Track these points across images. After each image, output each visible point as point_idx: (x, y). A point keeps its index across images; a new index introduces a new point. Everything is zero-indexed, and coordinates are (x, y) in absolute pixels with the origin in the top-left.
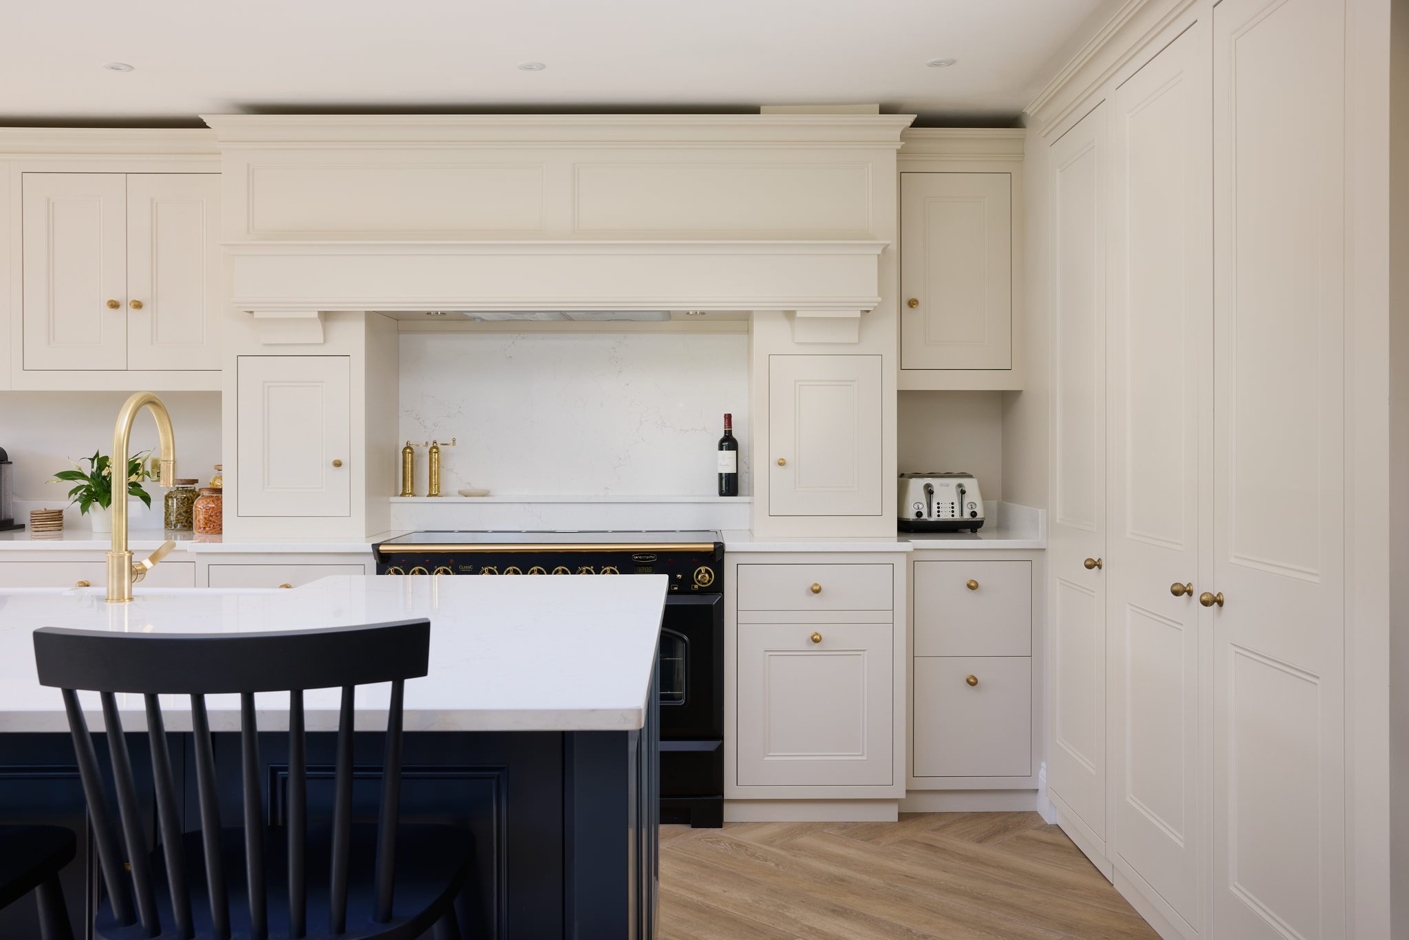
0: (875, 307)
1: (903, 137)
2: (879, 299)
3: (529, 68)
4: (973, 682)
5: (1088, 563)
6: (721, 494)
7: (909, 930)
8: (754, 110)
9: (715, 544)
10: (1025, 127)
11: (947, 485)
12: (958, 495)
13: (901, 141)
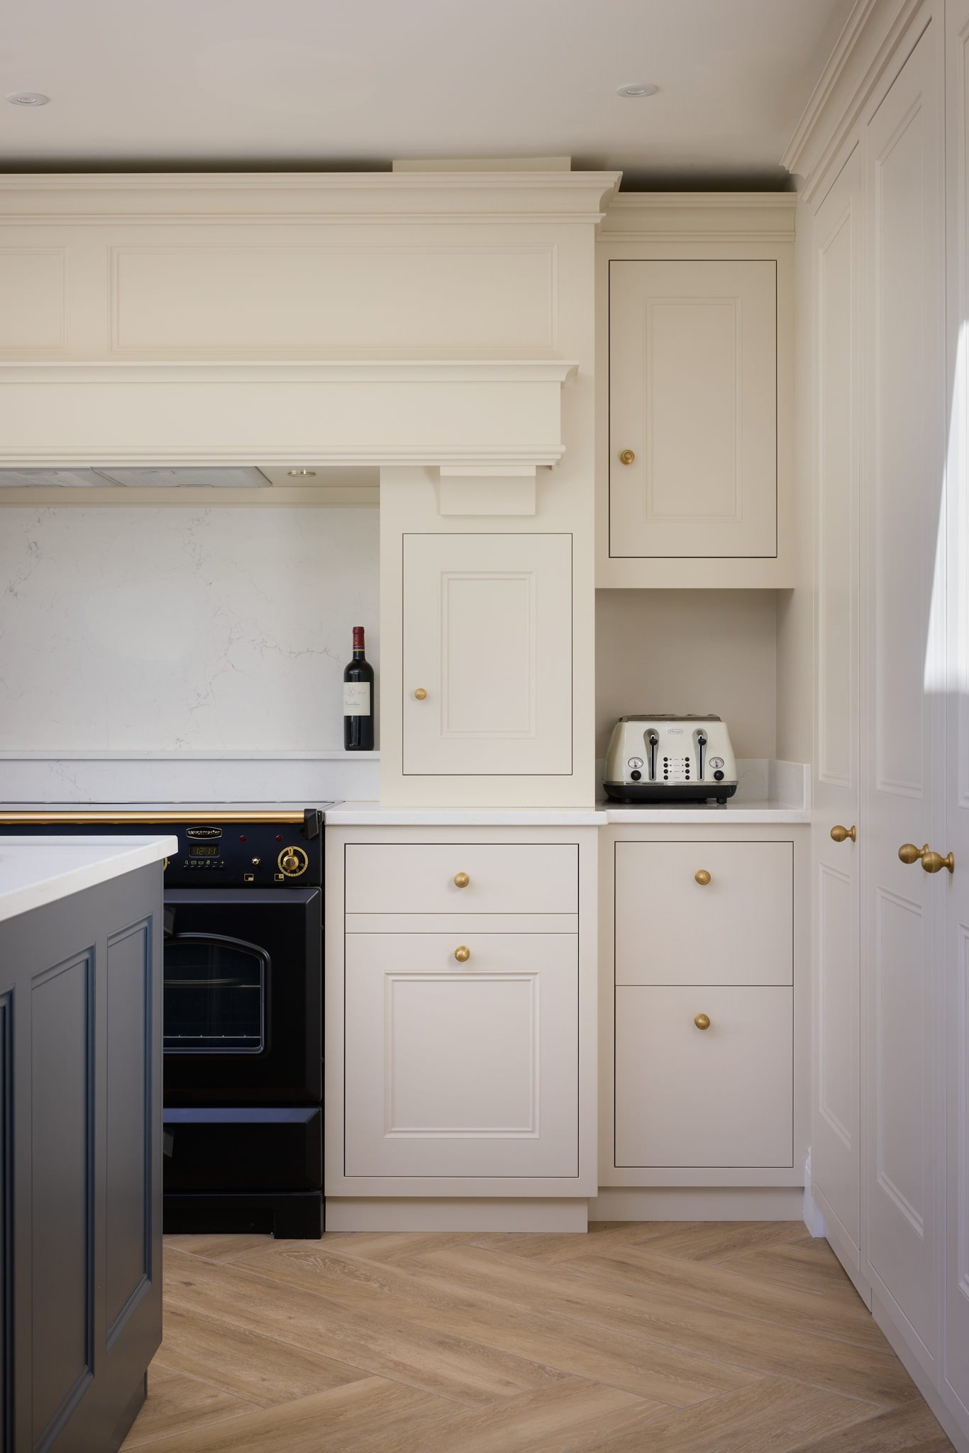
0: (558, 462)
1: (605, 206)
2: (563, 449)
3: (24, 101)
4: (704, 1025)
5: (837, 832)
6: (348, 748)
7: (542, 1367)
8: (381, 166)
9: (306, 811)
10: (795, 191)
11: (680, 732)
12: (695, 747)
13: (601, 211)
